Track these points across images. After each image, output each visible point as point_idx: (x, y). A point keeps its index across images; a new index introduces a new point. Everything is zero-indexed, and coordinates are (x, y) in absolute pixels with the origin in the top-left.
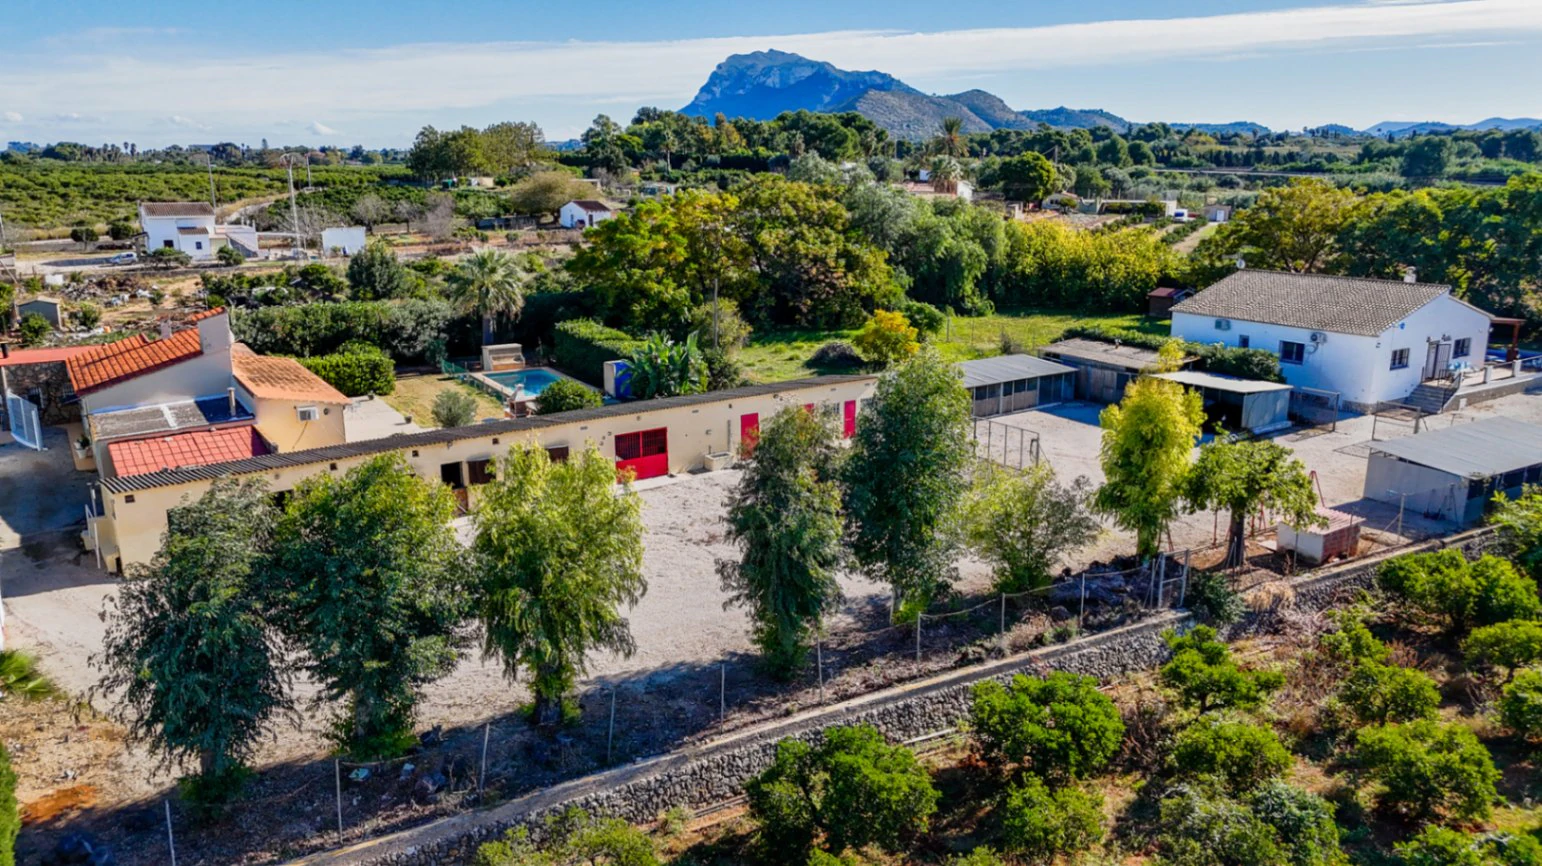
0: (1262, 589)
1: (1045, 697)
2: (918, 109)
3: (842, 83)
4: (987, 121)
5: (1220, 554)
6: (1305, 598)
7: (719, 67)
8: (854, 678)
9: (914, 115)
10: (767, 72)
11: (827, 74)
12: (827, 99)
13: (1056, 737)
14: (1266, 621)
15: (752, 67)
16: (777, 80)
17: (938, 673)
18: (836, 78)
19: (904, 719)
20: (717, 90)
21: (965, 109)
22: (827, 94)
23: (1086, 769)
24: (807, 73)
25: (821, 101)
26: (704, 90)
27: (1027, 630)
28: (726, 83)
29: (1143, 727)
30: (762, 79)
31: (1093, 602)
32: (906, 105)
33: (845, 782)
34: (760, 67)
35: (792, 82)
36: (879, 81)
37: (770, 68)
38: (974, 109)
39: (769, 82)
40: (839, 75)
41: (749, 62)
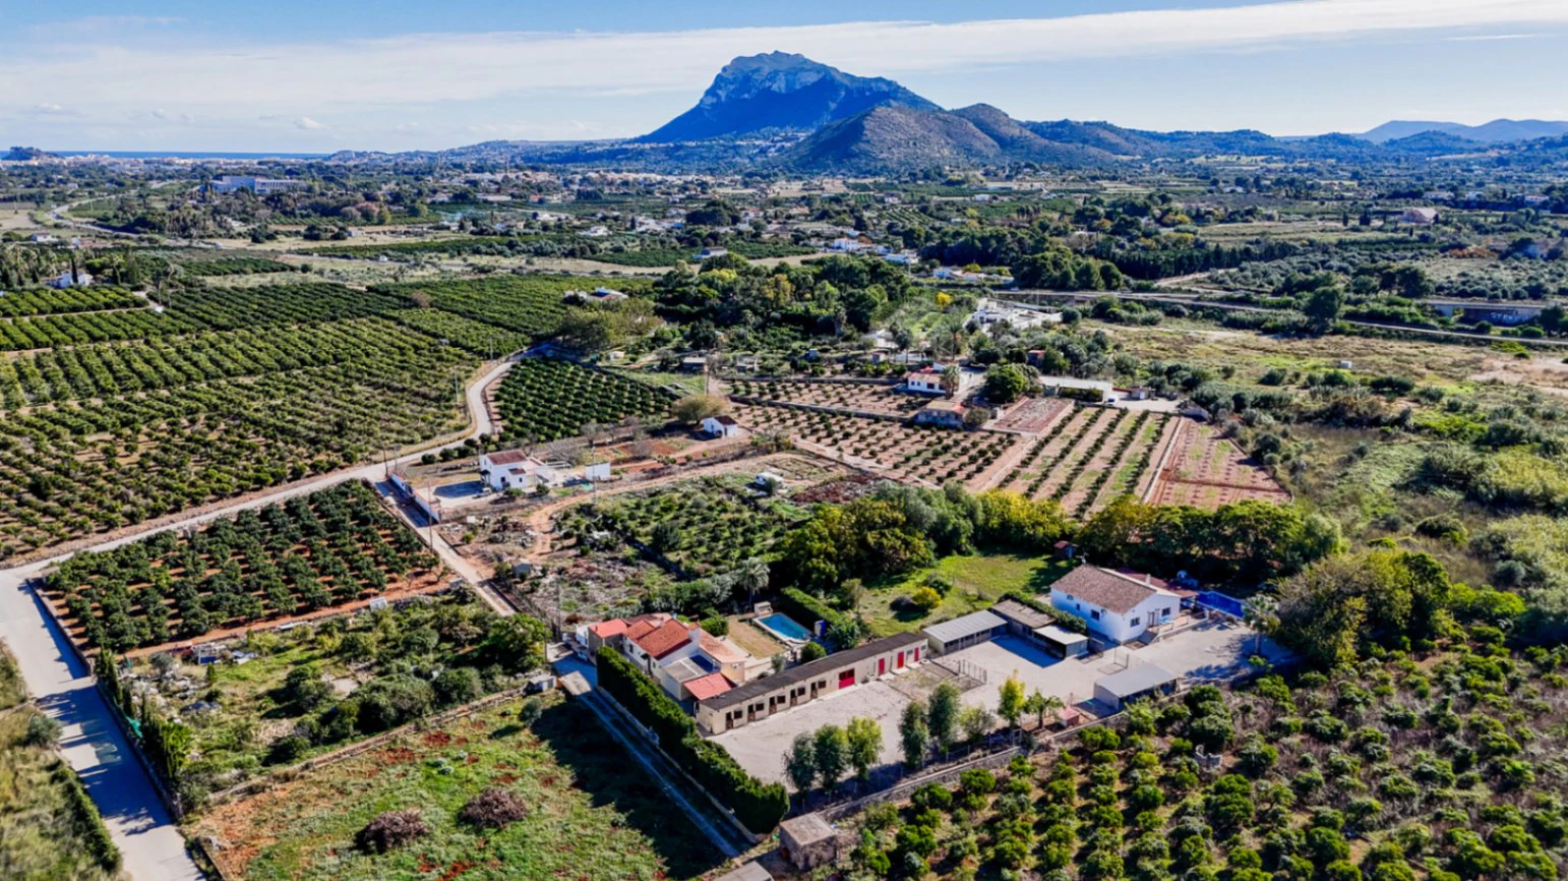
0: (1047, 737)
1: (977, 775)
2: (924, 126)
3: (849, 91)
4: (991, 136)
5: (1037, 724)
6: (1058, 740)
7: (724, 69)
8: (931, 768)
9: (920, 132)
10: (773, 77)
11: (833, 80)
12: (833, 106)
13: (978, 785)
14: (1046, 748)
15: (757, 70)
16: (783, 86)
17: (952, 768)
18: (842, 85)
19: (944, 779)
20: (722, 93)
21: (971, 125)
22: (833, 101)
23: (986, 792)
24: (812, 78)
25: (827, 108)
26: (709, 92)
27: (975, 754)
28: (732, 87)
29: (1002, 781)
30: (768, 84)
31: (994, 745)
32: (912, 122)
33: (932, 794)
34: (766, 70)
35: (798, 87)
36: (885, 88)
37: (776, 72)
38: (980, 125)
39: (775, 87)
40: (846, 81)
41: (755, 66)
